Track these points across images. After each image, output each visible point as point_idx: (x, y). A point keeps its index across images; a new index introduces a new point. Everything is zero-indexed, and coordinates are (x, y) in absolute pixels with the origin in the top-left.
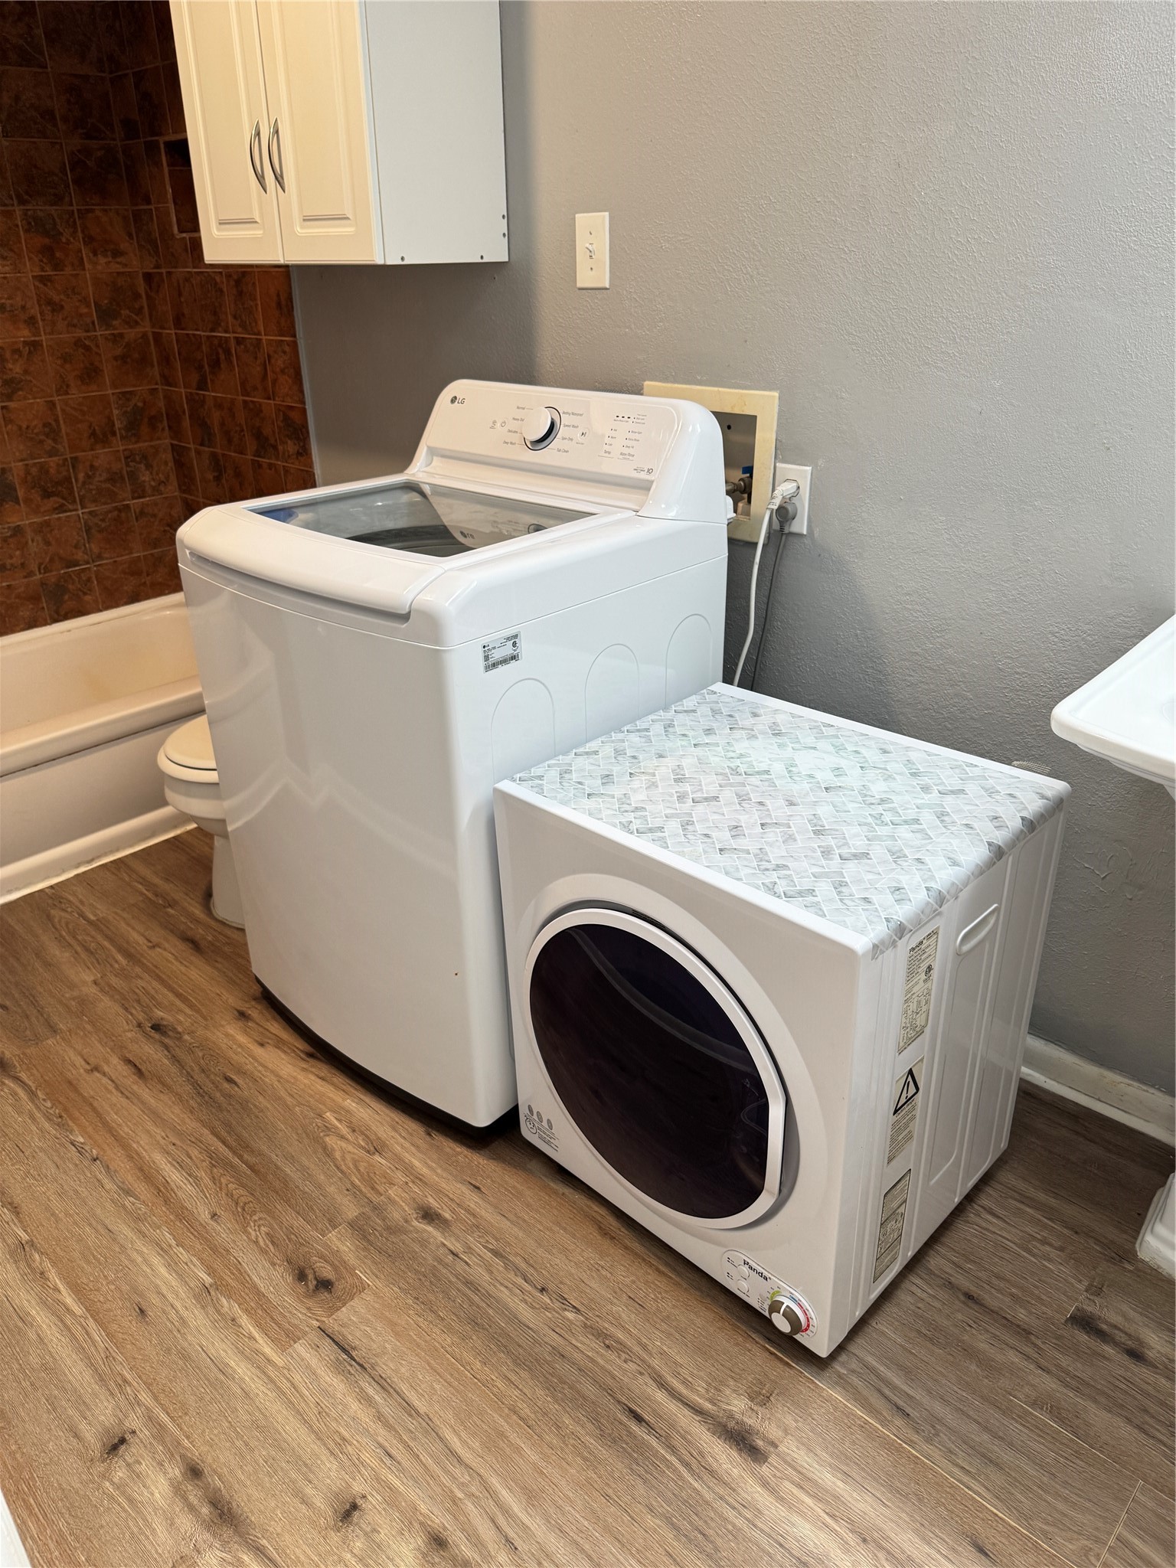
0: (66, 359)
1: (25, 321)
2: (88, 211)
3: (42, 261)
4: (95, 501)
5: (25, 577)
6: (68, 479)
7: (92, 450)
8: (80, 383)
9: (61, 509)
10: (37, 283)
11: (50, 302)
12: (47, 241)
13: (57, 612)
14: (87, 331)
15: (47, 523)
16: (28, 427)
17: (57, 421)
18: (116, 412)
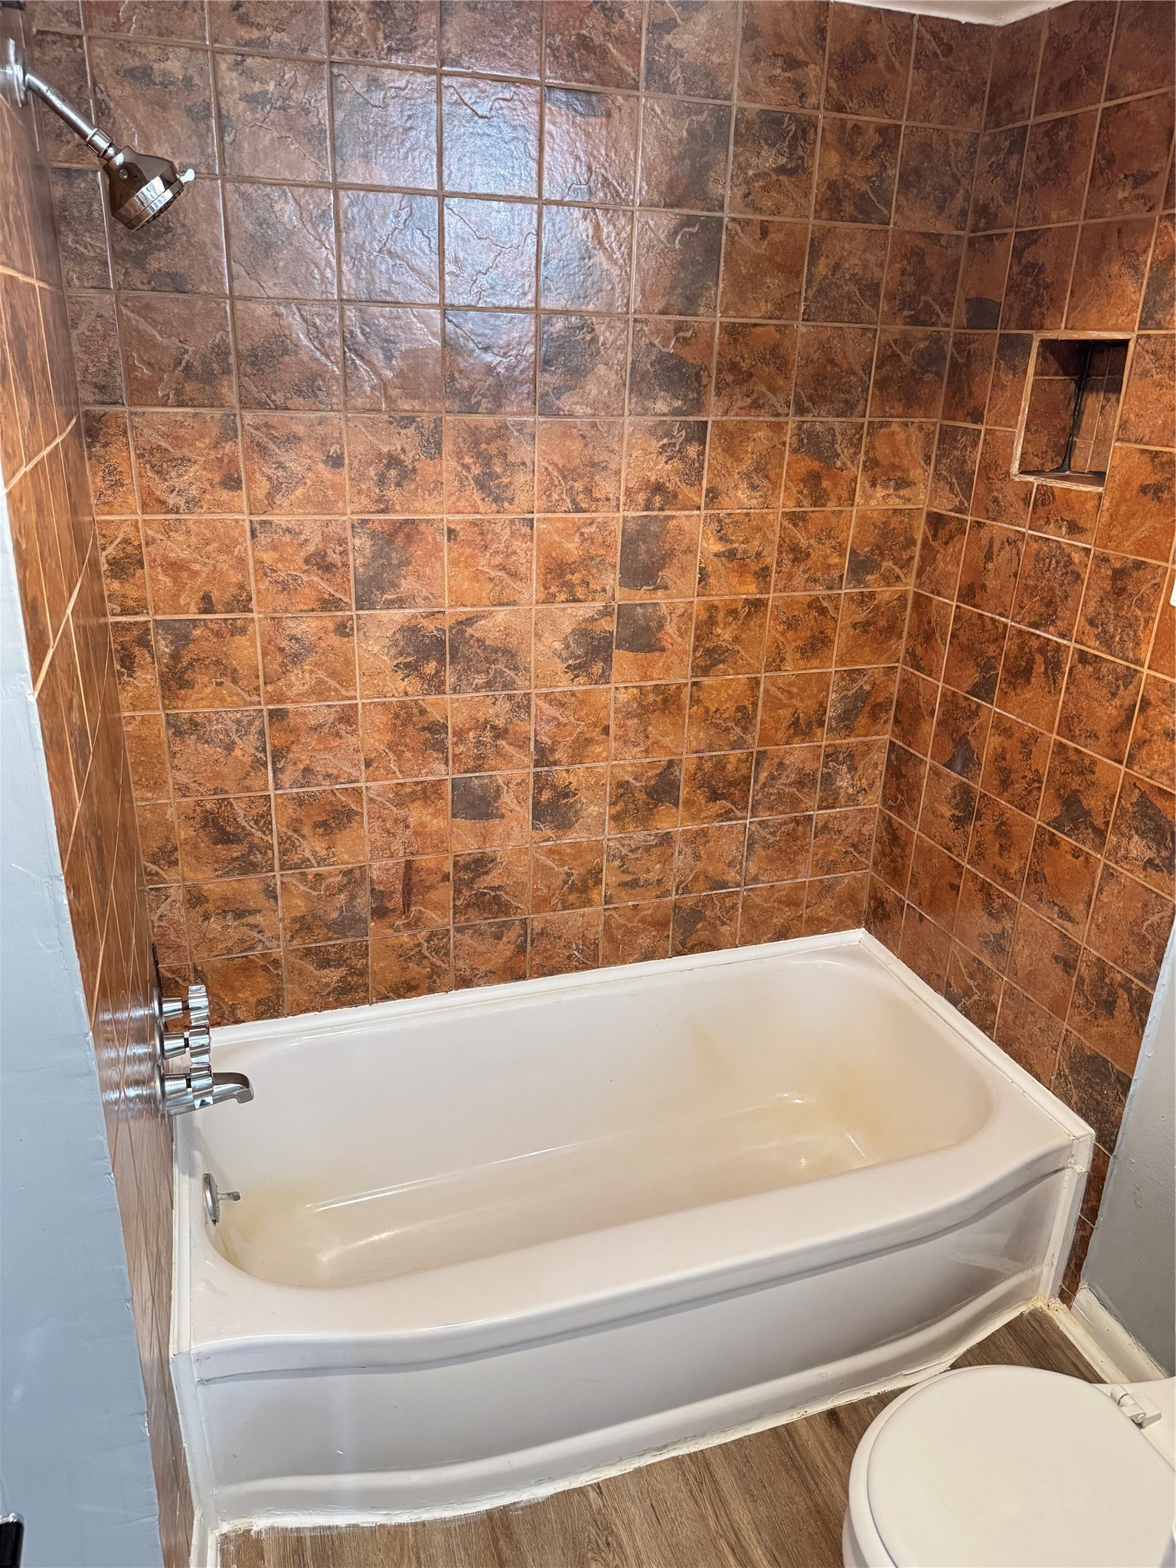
0: (791, 624)
1: (756, 573)
2: (882, 425)
3: (801, 492)
4: (771, 809)
5: (658, 897)
6: (746, 779)
7: (787, 743)
8: (799, 656)
9: (727, 815)
10: (786, 523)
11: (795, 549)
12: (816, 465)
13: (683, 943)
14: (830, 588)
15: (704, 833)
16: (717, 710)
17: (755, 704)
18: (833, 696)
